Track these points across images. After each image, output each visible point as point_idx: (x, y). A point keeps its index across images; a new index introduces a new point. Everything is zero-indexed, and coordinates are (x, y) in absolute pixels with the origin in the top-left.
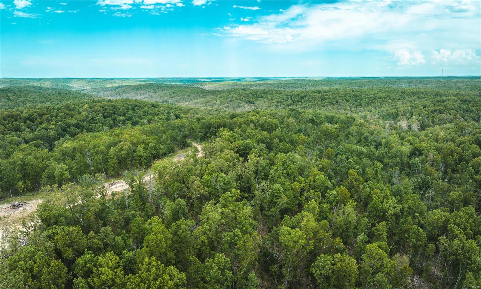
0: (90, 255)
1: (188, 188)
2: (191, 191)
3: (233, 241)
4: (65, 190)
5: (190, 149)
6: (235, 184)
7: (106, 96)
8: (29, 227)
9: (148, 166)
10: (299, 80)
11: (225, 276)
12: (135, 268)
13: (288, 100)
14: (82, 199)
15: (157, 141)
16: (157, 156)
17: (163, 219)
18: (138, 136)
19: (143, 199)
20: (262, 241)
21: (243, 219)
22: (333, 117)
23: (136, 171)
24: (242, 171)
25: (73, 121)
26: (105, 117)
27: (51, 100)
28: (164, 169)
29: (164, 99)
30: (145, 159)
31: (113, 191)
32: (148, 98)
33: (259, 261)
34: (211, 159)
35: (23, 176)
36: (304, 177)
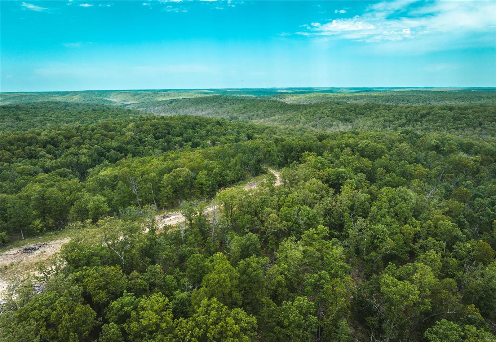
0: (129, 297)
1: (261, 221)
2: (265, 225)
3: (318, 283)
4: (102, 226)
5: (265, 176)
6: (322, 219)
7: (157, 112)
8: (49, 271)
9: (211, 195)
10: (420, 91)
11: (309, 321)
12: (188, 311)
13: (401, 119)
14: (125, 235)
15: (224, 166)
16: (223, 184)
17: (230, 256)
18: (199, 160)
19: (204, 233)
20: (356, 288)
21: (332, 260)
22: (471, 146)
23: (196, 201)
24: (332, 204)
25: (114, 144)
26: (156, 138)
27: (83, 119)
28: (232, 200)
29: (233, 116)
30: (208, 187)
31: (166, 225)
32: (212, 114)
33: (352, 310)
34: (291, 188)
35: (41, 212)
36: (420, 220)
